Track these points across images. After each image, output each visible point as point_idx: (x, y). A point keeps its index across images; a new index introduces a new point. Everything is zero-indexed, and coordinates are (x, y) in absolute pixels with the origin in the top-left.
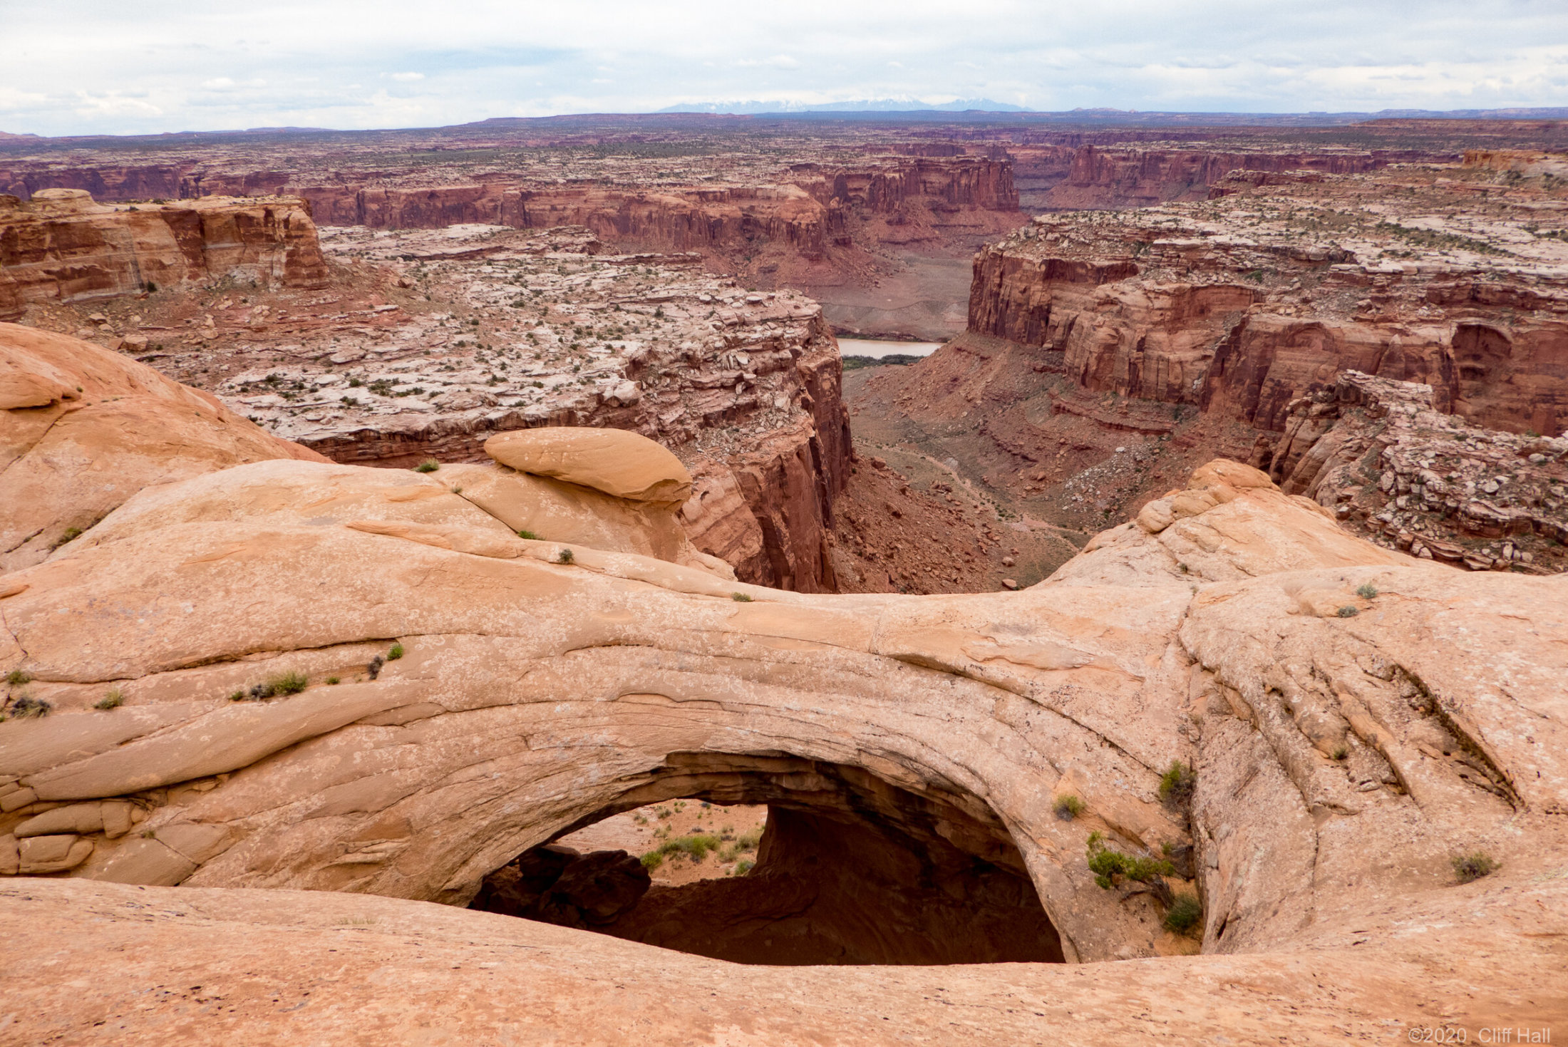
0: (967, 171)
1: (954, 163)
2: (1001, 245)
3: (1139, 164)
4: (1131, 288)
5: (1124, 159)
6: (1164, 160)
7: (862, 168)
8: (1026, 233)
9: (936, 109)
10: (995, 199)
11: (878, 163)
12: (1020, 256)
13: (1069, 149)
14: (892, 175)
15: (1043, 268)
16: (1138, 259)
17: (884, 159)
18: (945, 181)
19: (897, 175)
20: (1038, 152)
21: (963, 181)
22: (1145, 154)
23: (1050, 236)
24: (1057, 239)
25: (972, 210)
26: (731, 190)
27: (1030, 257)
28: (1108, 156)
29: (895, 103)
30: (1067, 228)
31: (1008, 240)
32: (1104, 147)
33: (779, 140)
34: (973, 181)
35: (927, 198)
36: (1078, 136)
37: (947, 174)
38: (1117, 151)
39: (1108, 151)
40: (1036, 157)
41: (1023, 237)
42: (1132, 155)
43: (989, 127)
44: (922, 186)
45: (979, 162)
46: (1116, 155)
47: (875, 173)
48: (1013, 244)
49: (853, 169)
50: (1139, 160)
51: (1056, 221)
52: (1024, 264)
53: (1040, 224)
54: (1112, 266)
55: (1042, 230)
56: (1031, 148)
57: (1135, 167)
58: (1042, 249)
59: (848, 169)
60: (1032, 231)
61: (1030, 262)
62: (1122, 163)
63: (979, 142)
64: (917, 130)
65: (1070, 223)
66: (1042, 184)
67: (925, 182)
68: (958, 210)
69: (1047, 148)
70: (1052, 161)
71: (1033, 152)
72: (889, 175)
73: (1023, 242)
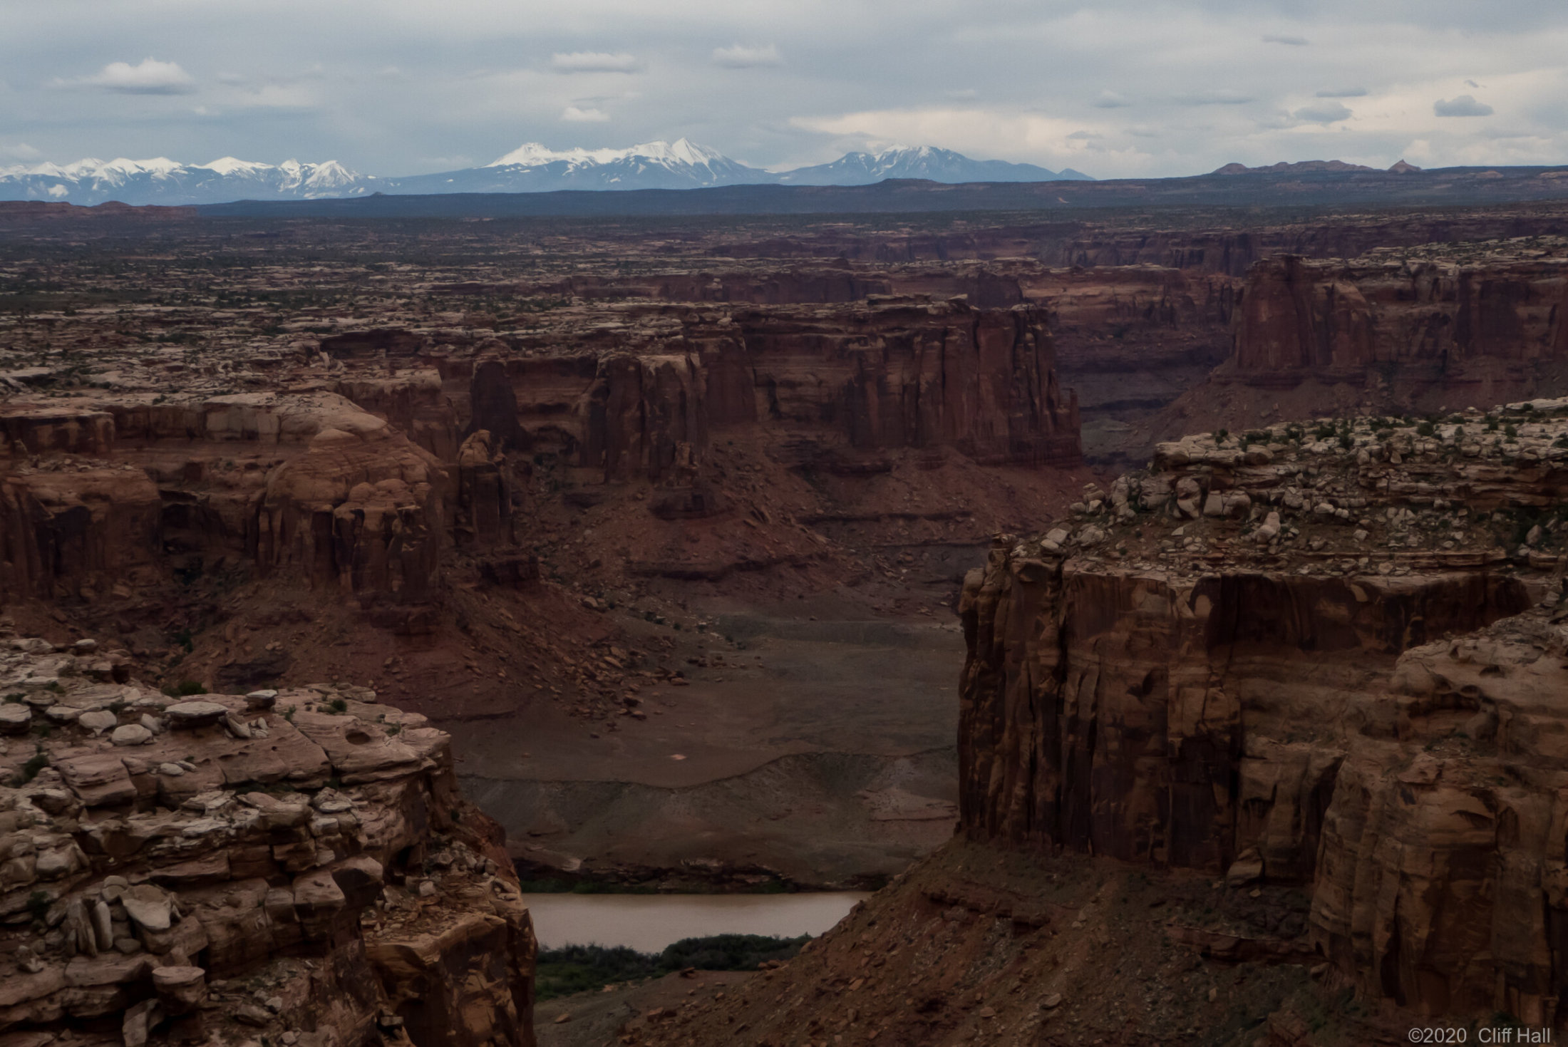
0: (904, 344)
1: (861, 321)
2: (1054, 538)
3: (1453, 309)
4: (1517, 652)
5: (1401, 296)
6: (1530, 295)
7: (564, 341)
8: (1134, 497)
9: (785, 181)
10: (1002, 431)
11: (613, 324)
12: (1121, 571)
13: (1219, 278)
14: (664, 358)
15: (1205, 606)
16: (1523, 564)
17: (634, 314)
18: (837, 376)
19: (679, 360)
20: (1124, 290)
21: (895, 377)
22: (1466, 276)
23: (1216, 501)
24: (1239, 511)
25: (931, 465)
26: (118, 413)
27: (1156, 573)
28: (1348, 289)
29: (654, 169)
30: (1270, 472)
31: (1075, 521)
32: (1334, 262)
33: (279, 271)
34: (928, 376)
35: (781, 435)
36: (1244, 240)
37: (840, 354)
38: (1377, 273)
39: (1348, 274)
40: (1116, 306)
41: (1124, 509)
42: (1425, 282)
43: (960, 226)
44: (760, 397)
45: (943, 315)
46: (1376, 284)
47: (605, 356)
48: (1092, 532)
49: (533, 343)
50: (1448, 297)
51: (1231, 450)
52: (1139, 595)
53: (1180, 465)
54: (1437, 589)
55: (1187, 484)
56: (1100, 278)
57: (1438, 320)
58: (1195, 545)
59: (516, 344)
60: (1155, 488)
61: (1156, 588)
62: (1394, 310)
63: (932, 264)
64: (730, 239)
65: (1279, 458)
66: (1145, 386)
67: (770, 384)
68: (886, 469)
69: (1151, 278)
70: (1169, 317)
71: (1108, 289)
72: (655, 360)
73: (1128, 523)
